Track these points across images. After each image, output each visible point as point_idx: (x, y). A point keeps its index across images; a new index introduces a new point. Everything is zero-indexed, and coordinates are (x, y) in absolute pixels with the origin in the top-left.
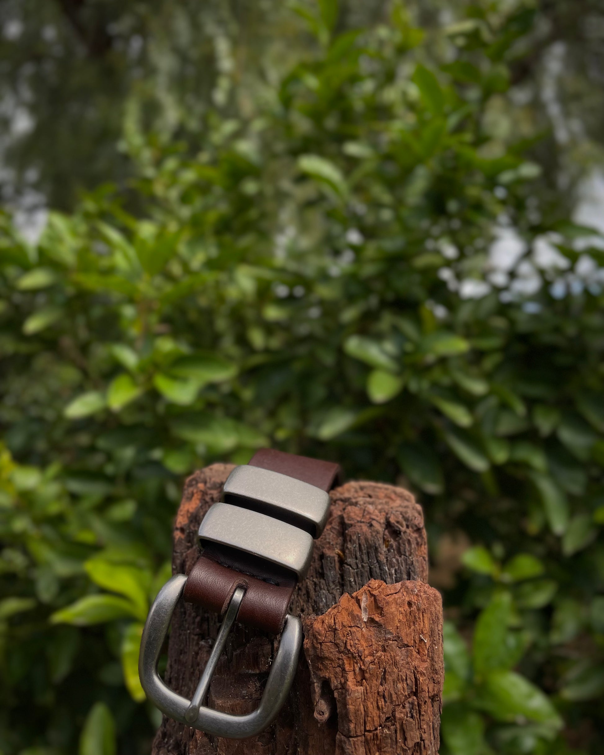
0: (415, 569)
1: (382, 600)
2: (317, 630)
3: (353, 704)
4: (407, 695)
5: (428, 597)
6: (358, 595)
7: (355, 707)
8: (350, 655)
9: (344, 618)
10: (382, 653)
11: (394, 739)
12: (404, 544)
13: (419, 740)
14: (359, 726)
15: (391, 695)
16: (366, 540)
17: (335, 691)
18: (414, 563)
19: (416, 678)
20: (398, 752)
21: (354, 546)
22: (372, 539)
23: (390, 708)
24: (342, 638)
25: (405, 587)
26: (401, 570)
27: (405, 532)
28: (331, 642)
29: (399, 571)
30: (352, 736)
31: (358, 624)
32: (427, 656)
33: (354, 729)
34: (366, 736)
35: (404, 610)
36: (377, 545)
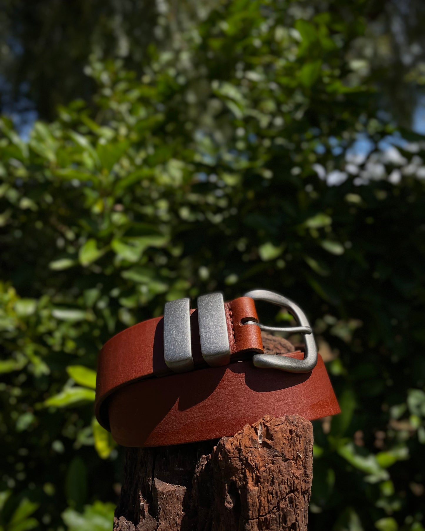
1: (272, 429)
2: (228, 449)
3: (252, 498)
4: (287, 492)
5: (304, 427)
6: (256, 425)
7: (253, 500)
9: (247, 442)
10: (272, 465)
11: (278, 521)
13: (294, 522)
14: (255, 512)
15: (277, 492)
23: (276, 501)
24: (245, 455)
25: (288, 419)
28: (237, 457)
30: (250, 519)
31: (255, 445)
32: (301, 465)
33: (252, 514)
34: (259, 519)
35: (287, 436)
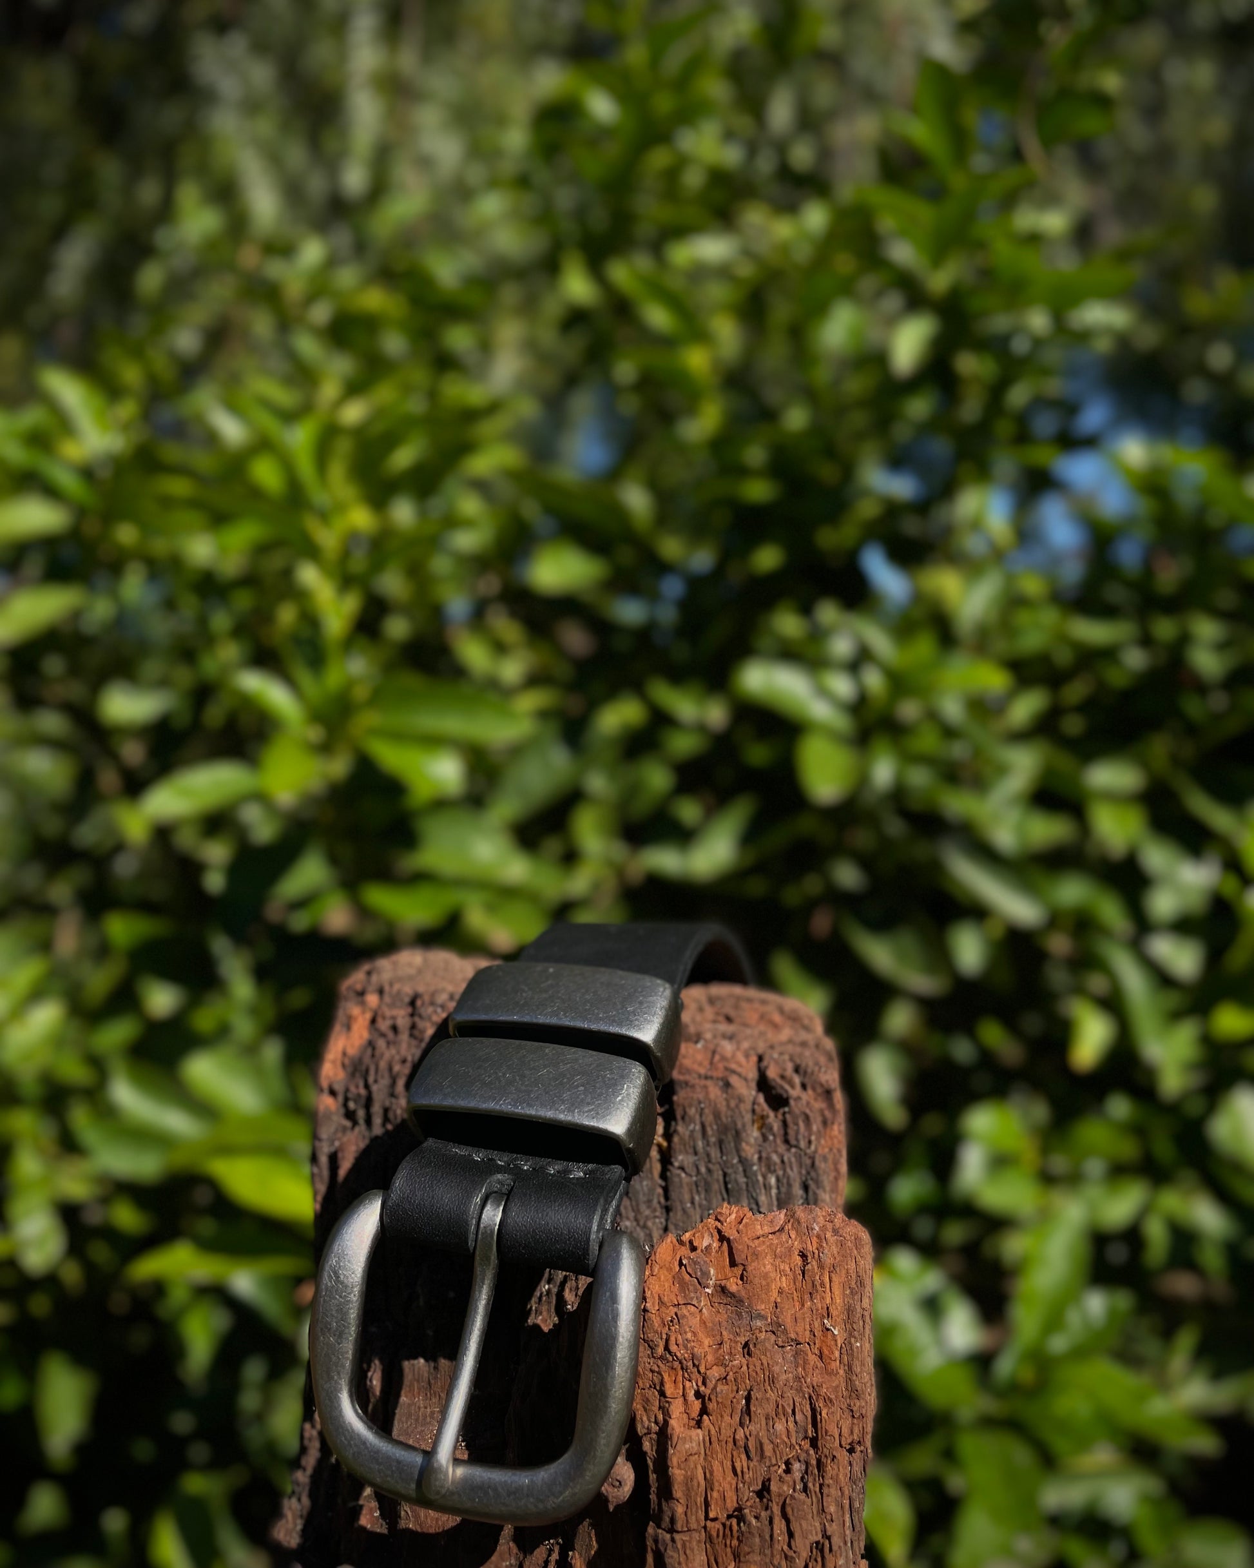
0: (818, 1175)
1: (744, 1248)
3: (682, 1466)
4: (795, 1444)
5: (841, 1241)
7: (686, 1471)
8: (676, 1364)
9: (664, 1288)
10: (744, 1360)
11: (768, 1537)
12: (797, 1124)
13: (819, 1537)
14: (694, 1510)
15: (761, 1444)
16: (717, 1115)
17: (644, 1438)
18: (817, 1162)
19: (813, 1410)
20: (776, 1563)
21: (691, 1127)
22: (729, 1113)
23: (759, 1473)
24: (659, 1329)
25: (795, 1219)
26: (788, 1178)
27: (798, 1099)
29: (785, 1181)
30: (680, 1530)
31: (692, 1299)
32: (838, 1361)
33: (684, 1516)
34: (708, 1529)
35: (791, 1269)
36: (739, 1126)
